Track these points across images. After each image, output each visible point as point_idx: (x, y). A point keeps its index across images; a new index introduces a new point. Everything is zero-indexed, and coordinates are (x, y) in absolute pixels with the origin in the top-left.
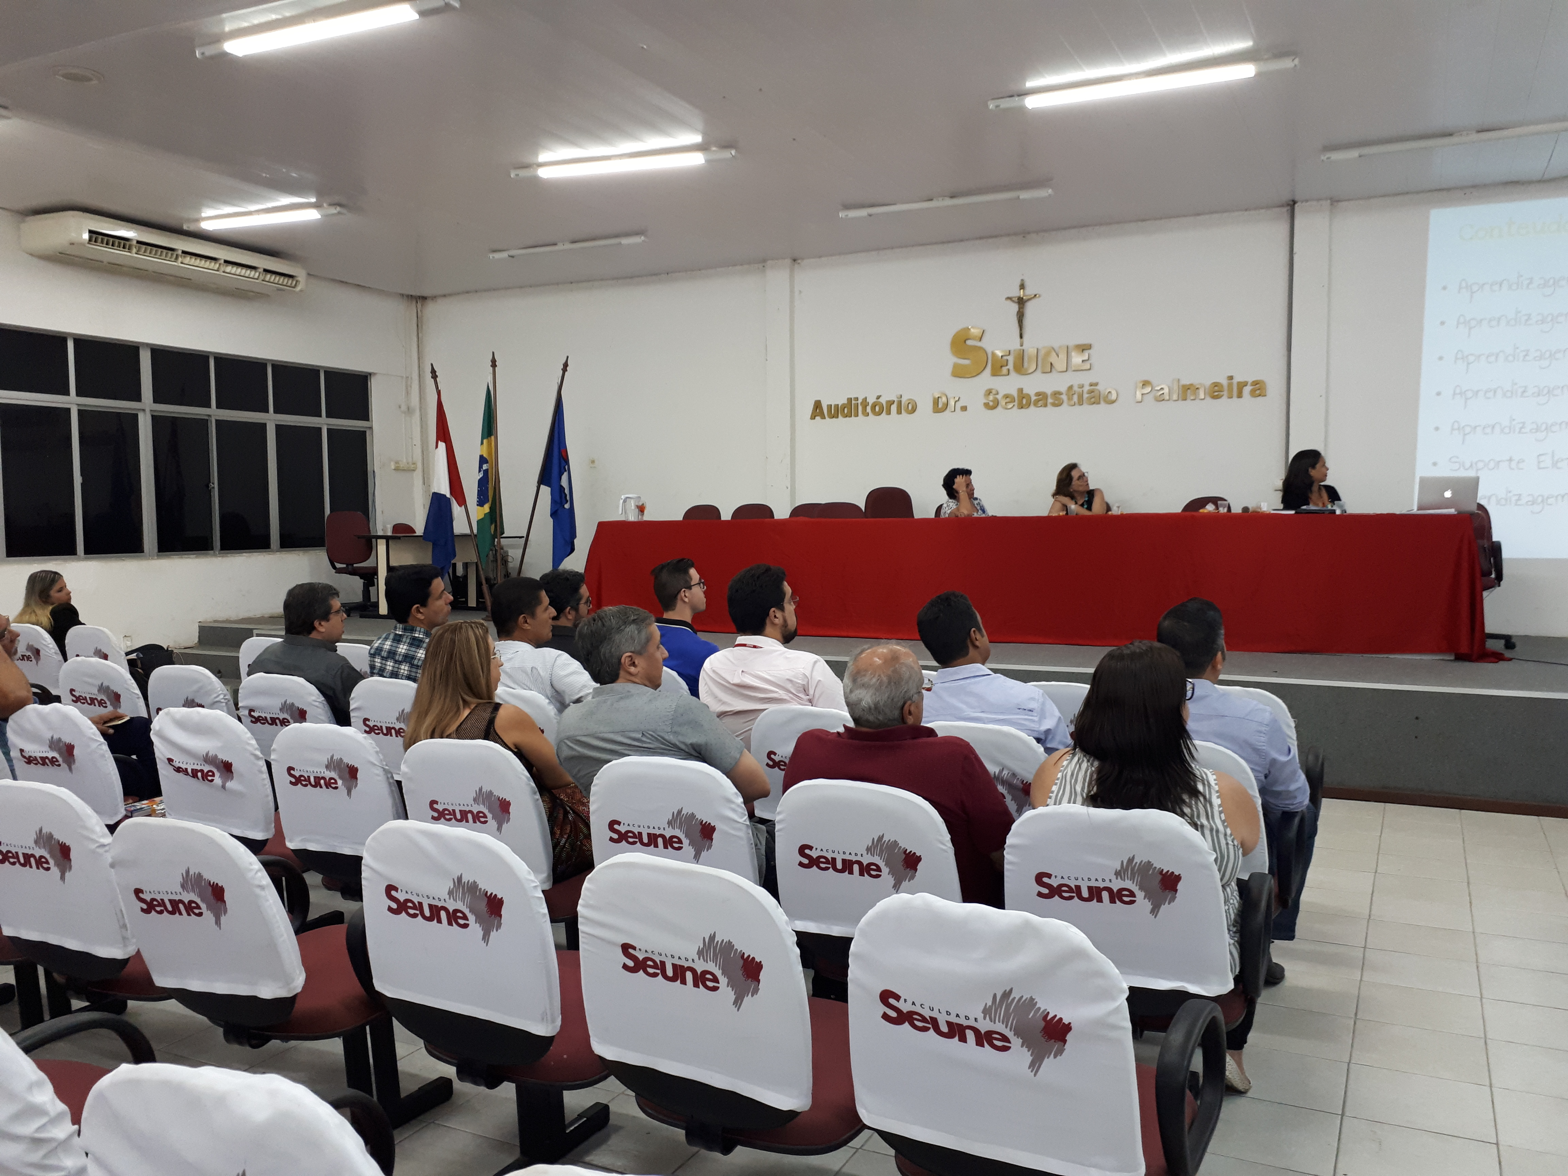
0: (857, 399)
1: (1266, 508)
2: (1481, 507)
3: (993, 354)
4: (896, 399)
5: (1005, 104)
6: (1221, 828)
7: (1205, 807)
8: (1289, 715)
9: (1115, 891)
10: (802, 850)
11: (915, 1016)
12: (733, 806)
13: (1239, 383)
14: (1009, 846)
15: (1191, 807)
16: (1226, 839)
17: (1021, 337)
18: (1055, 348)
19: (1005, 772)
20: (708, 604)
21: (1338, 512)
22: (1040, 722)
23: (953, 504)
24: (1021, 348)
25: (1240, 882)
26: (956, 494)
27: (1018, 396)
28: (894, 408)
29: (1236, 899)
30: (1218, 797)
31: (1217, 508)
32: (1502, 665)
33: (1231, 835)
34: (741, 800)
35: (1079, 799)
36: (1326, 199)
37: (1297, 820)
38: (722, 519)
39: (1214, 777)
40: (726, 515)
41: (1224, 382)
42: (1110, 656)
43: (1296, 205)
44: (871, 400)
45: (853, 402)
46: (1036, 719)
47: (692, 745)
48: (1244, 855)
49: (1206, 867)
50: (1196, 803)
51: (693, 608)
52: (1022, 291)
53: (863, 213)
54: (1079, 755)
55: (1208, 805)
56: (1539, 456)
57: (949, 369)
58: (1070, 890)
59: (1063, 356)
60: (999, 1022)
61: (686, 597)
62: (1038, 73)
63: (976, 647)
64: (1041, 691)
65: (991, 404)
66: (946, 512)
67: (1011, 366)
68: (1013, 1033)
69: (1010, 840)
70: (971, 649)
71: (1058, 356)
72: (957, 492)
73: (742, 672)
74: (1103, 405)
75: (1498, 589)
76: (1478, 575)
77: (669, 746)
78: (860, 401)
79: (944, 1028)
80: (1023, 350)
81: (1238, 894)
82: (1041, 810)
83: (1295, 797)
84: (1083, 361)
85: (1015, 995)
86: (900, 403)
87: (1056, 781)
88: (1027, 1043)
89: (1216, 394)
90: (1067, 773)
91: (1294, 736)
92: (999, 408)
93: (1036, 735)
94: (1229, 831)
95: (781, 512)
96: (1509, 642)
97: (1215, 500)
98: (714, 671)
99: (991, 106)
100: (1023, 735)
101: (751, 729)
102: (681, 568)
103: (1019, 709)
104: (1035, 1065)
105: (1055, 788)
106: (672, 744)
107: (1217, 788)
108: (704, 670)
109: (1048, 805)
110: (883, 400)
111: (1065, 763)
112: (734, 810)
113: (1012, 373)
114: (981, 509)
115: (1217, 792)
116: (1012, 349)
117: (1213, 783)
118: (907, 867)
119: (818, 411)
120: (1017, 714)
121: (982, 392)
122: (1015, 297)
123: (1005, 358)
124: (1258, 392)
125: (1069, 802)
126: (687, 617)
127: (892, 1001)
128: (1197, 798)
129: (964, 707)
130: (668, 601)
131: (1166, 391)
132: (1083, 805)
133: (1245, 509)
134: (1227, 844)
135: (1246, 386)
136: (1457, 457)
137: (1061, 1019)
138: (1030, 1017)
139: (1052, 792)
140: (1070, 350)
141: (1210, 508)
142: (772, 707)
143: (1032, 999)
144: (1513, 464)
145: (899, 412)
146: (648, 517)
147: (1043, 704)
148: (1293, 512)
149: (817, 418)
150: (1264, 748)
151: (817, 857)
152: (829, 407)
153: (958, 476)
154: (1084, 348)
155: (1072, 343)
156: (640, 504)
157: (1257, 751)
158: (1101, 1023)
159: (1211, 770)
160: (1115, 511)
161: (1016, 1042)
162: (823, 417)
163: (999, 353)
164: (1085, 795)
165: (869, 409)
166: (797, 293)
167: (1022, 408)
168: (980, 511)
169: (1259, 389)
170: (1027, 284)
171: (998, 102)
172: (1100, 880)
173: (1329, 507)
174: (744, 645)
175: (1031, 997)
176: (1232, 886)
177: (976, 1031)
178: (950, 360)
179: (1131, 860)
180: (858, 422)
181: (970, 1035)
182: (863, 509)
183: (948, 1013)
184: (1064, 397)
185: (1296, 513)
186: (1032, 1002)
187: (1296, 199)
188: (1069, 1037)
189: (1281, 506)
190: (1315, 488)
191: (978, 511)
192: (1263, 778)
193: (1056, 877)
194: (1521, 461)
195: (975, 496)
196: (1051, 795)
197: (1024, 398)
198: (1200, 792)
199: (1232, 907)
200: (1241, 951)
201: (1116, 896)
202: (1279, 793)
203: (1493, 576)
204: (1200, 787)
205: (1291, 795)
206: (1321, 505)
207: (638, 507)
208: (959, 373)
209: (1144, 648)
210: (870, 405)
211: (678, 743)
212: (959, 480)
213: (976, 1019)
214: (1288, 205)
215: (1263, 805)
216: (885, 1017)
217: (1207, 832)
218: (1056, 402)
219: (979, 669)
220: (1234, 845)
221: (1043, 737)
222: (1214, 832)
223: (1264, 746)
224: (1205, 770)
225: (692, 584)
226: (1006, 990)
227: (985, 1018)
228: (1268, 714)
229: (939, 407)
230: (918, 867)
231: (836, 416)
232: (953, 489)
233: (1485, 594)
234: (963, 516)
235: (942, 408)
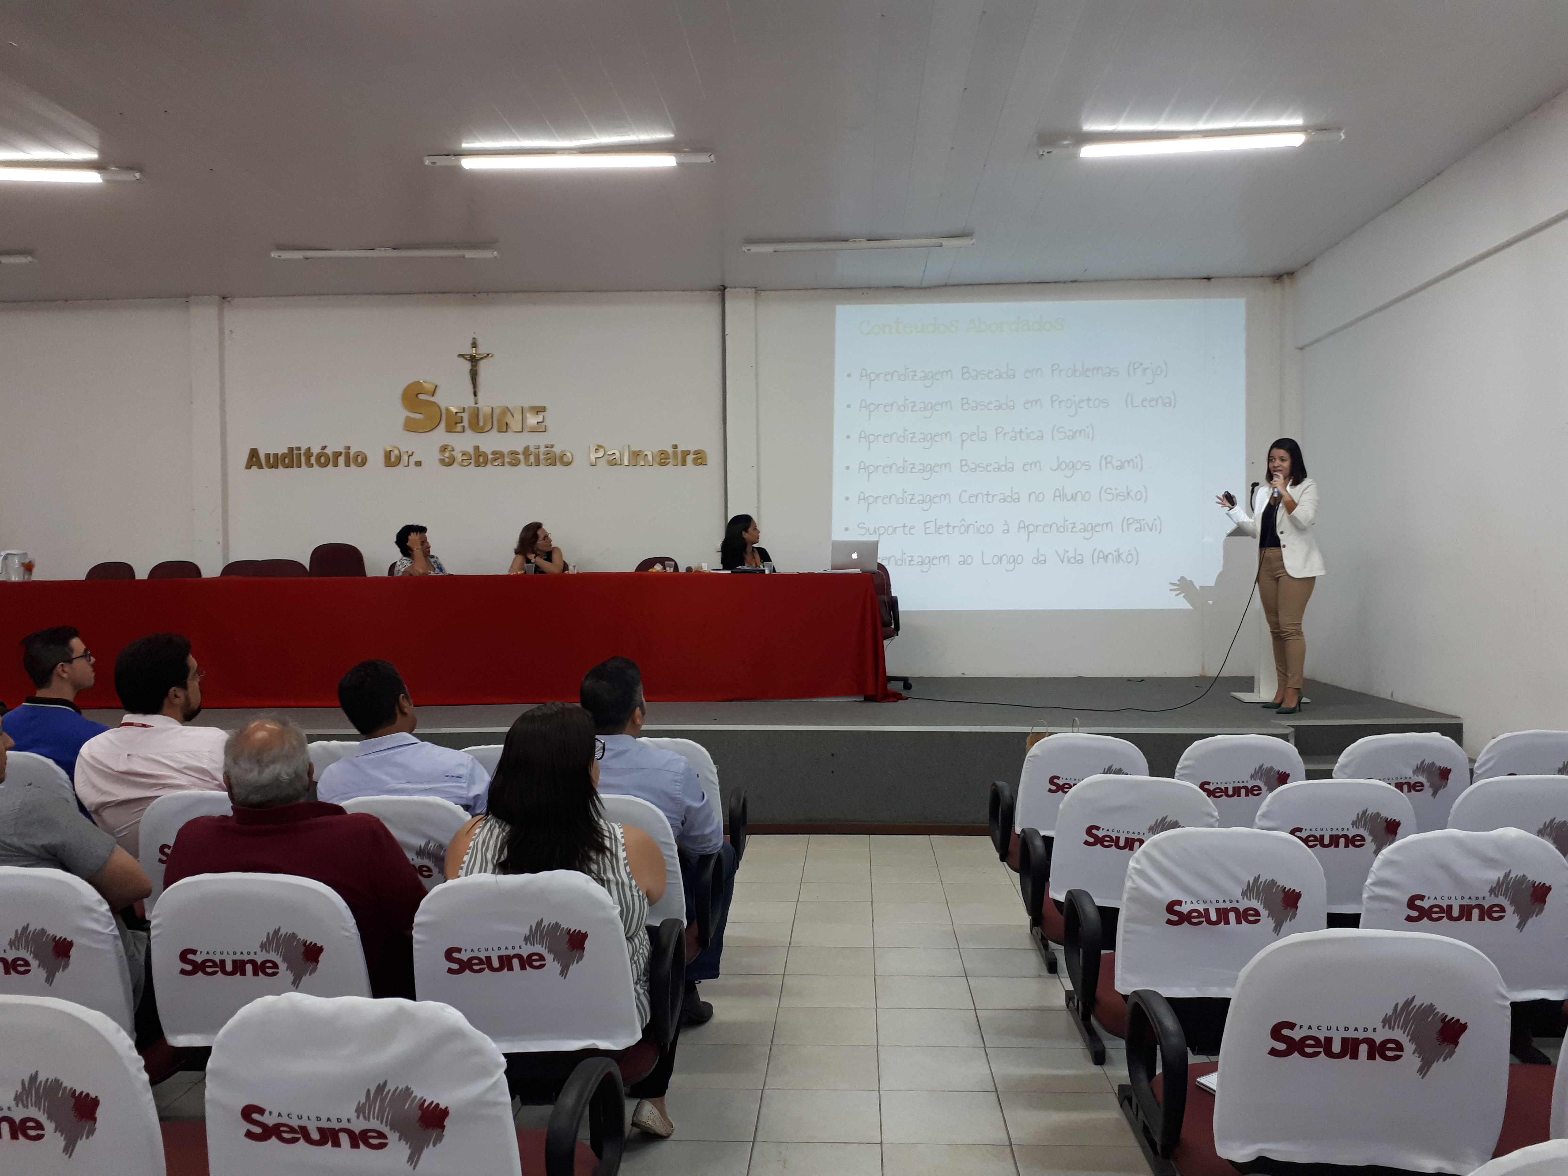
0: (299, 449)
1: (706, 568)
2: (881, 567)
3: (447, 410)
4: (343, 451)
5: (442, 161)
6: (626, 880)
7: (612, 863)
8: (712, 761)
9: (525, 957)
10: (184, 956)
11: (282, 1129)
12: (95, 915)
13: (683, 452)
14: (419, 925)
15: (598, 863)
16: (631, 891)
17: (475, 394)
18: (510, 408)
19: (432, 844)
20: (96, 678)
21: (767, 572)
22: (469, 786)
23: (407, 562)
24: (476, 405)
25: (650, 930)
26: (410, 552)
27: (475, 454)
28: (341, 460)
29: (646, 948)
30: (624, 850)
31: (664, 568)
32: (901, 703)
33: (636, 886)
34: (106, 907)
35: (490, 867)
36: (752, 287)
37: (713, 862)
38: (137, 578)
39: (621, 830)
40: (142, 573)
41: (670, 450)
42: (523, 718)
43: (726, 290)
44: (316, 450)
45: (295, 452)
46: (465, 785)
47: (42, 846)
48: (650, 904)
49: (610, 921)
50: (603, 859)
51: (75, 685)
52: (474, 349)
53: (299, 255)
54: (492, 821)
55: (614, 860)
56: (925, 523)
57: (401, 422)
58: (481, 962)
59: (518, 417)
60: (374, 1119)
61: (66, 672)
62: (474, 137)
63: (404, 714)
64: (471, 756)
65: (447, 460)
66: (400, 570)
67: (466, 423)
68: (388, 1128)
69: (418, 918)
70: (399, 716)
71: (513, 416)
72: (412, 550)
73: (129, 755)
74: (559, 468)
75: (896, 637)
76: (879, 625)
77: (12, 851)
78: (302, 451)
79: (315, 1136)
80: (478, 408)
81: (649, 943)
82: (450, 883)
83: (710, 840)
84: (538, 423)
85: (391, 1087)
86: (348, 455)
87: (468, 851)
88: (404, 1136)
89: (663, 461)
90: (478, 841)
91: (717, 781)
92: (455, 465)
93: (464, 802)
94: (634, 883)
95: (211, 569)
96: (906, 683)
97: (662, 560)
98: (92, 757)
99: (427, 162)
100: (450, 804)
101: (138, 822)
102: (61, 637)
103: (447, 776)
104: (414, 1158)
105: (466, 858)
106: (16, 848)
107: (623, 841)
108: (81, 756)
109: (459, 877)
110: (329, 451)
111: (477, 831)
112: (97, 921)
113: (468, 430)
114: (438, 568)
115: (623, 845)
116: (466, 406)
117: (619, 836)
118: (308, 960)
119: (254, 459)
120: (445, 782)
121: (437, 448)
122: (468, 355)
123: (459, 415)
124: (699, 461)
125: (480, 872)
126: (68, 694)
127: (255, 1116)
128: (604, 853)
129: (384, 777)
130: (43, 677)
131: (618, 455)
132: (494, 872)
133: (689, 569)
134: (632, 896)
135: (689, 454)
136: (864, 524)
137: (438, 1105)
138: (406, 1107)
139: (464, 863)
140: (524, 411)
141: (658, 567)
142: (166, 794)
143: (407, 1089)
144: (907, 529)
145: (347, 464)
146: (37, 576)
147: (473, 770)
148: (729, 572)
149: (253, 467)
150: (678, 796)
151: (202, 962)
152: (268, 456)
153: (412, 533)
154: (539, 410)
155: (527, 404)
156: (27, 561)
157: (673, 799)
158: (480, 1102)
159: (619, 824)
160: (572, 570)
161: (393, 1137)
162: (261, 467)
163: (454, 410)
164: (495, 862)
165: (313, 460)
166: (227, 332)
167: (479, 466)
168: (437, 569)
169: (700, 458)
170: (480, 342)
171: (434, 159)
172: (510, 948)
173: (762, 567)
174: (131, 724)
175: (407, 1087)
176: (640, 935)
177: (350, 1133)
178: (402, 414)
179: (539, 924)
180: (302, 473)
181: (344, 1138)
182: (308, 567)
183: (319, 1119)
184: (521, 457)
185: (732, 572)
186: (408, 1091)
187: (726, 285)
188: (447, 1122)
189: (721, 567)
190: (749, 550)
191: (435, 569)
192: (680, 825)
193: (466, 950)
194: (913, 527)
195: (431, 553)
196: (462, 865)
197: (480, 456)
198: (607, 848)
199: (642, 957)
200: (650, 996)
201: (526, 962)
202: (696, 837)
203: (893, 626)
204: (607, 843)
205: (705, 838)
206: (754, 565)
207: (23, 565)
208: (410, 426)
209: (556, 710)
210: (315, 455)
211: (23, 846)
212: (413, 537)
213: (349, 1120)
214: (720, 290)
215: (678, 851)
216: (249, 1135)
217: (613, 887)
218: (513, 461)
219: (405, 738)
220: (639, 896)
221: (471, 803)
222: (620, 885)
223: (680, 794)
224: (613, 824)
225: (74, 656)
226: (380, 1084)
227: (358, 1117)
228: (682, 764)
229: (391, 460)
230: (320, 959)
231: (275, 466)
232: (407, 546)
233: (886, 642)
234: (418, 575)
235: (394, 462)
